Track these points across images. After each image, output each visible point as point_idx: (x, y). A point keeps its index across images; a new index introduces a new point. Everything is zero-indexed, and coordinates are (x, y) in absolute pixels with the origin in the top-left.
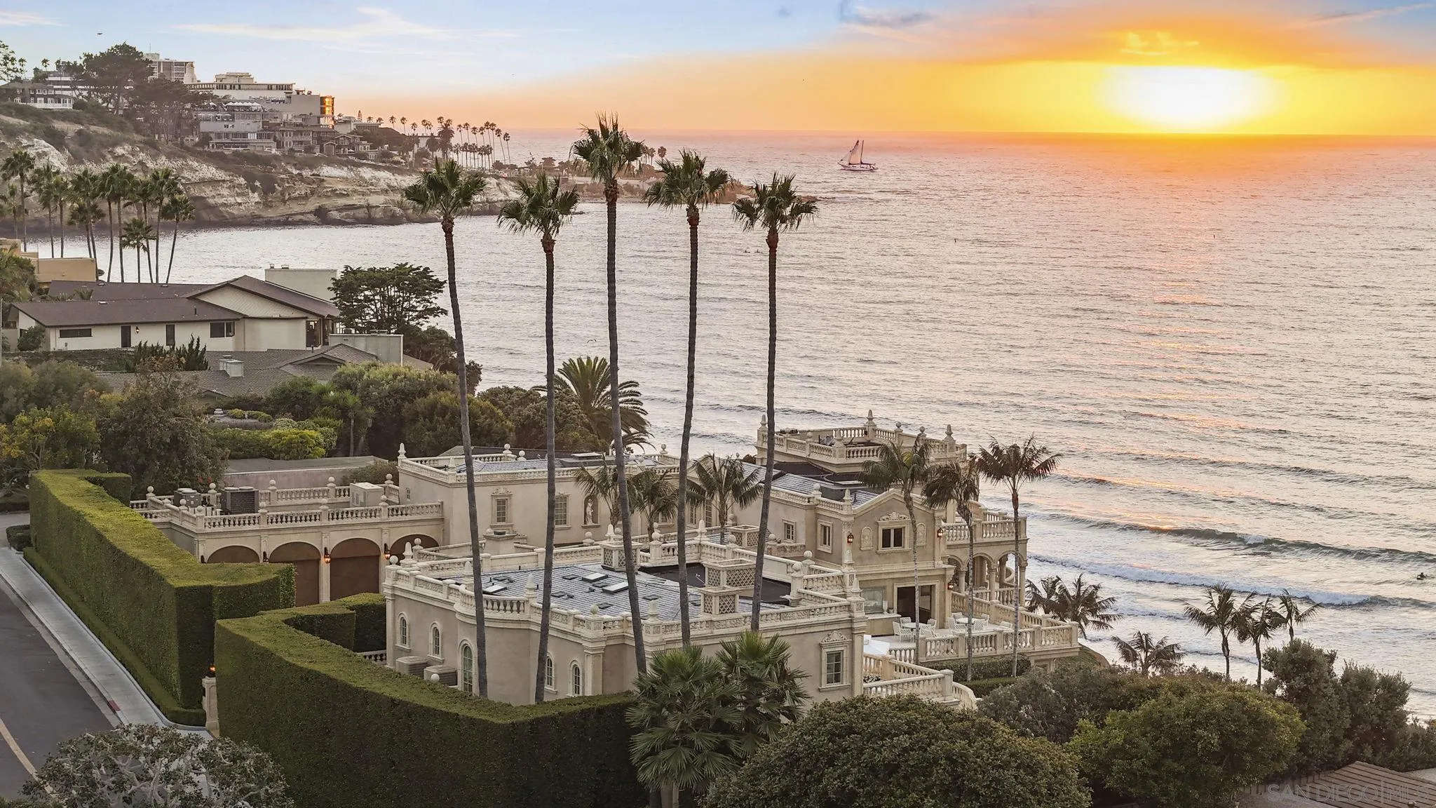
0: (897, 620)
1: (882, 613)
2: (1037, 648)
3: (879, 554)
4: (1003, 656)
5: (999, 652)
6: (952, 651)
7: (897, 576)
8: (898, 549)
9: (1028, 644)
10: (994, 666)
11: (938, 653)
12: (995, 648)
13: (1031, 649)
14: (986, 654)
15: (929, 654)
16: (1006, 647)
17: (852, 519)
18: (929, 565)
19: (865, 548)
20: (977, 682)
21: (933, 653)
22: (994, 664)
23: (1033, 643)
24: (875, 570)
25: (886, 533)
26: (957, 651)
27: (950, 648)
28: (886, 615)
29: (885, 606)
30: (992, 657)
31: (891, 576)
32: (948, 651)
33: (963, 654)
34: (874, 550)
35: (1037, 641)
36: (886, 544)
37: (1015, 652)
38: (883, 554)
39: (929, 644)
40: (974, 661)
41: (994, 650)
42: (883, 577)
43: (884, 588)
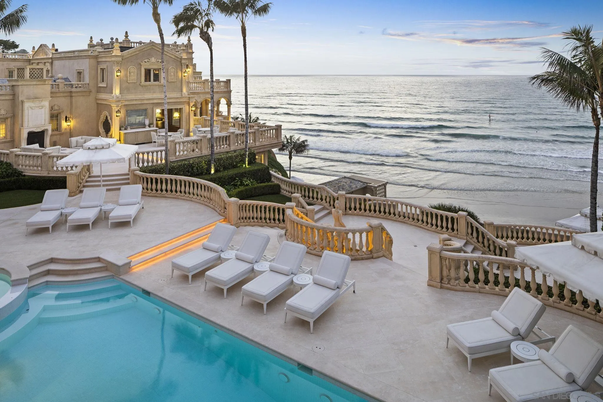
0: (156, 131)
1: (144, 127)
2: (258, 144)
3: (142, 86)
4: (235, 151)
5: (233, 148)
6: (197, 150)
7: (155, 101)
8: (157, 83)
9: (251, 141)
10: (230, 159)
11: (185, 153)
12: (229, 145)
13: (253, 145)
14: (222, 150)
15: (178, 154)
16: (236, 144)
17: (120, 59)
18: (178, 95)
19: (131, 82)
20: (220, 174)
21: (182, 153)
22: (231, 158)
23: (254, 141)
24: (139, 97)
25: (148, 72)
26: (201, 150)
27: (195, 148)
28: (147, 129)
29: (147, 122)
30: (227, 152)
31: (151, 102)
32: (193, 151)
33: (206, 152)
34: (138, 83)
35: (257, 139)
36: (147, 78)
37: (246, 147)
38: (145, 86)
39: (177, 146)
40: (216, 157)
41: (228, 147)
42: (146, 102)
43: (146, 110)
